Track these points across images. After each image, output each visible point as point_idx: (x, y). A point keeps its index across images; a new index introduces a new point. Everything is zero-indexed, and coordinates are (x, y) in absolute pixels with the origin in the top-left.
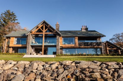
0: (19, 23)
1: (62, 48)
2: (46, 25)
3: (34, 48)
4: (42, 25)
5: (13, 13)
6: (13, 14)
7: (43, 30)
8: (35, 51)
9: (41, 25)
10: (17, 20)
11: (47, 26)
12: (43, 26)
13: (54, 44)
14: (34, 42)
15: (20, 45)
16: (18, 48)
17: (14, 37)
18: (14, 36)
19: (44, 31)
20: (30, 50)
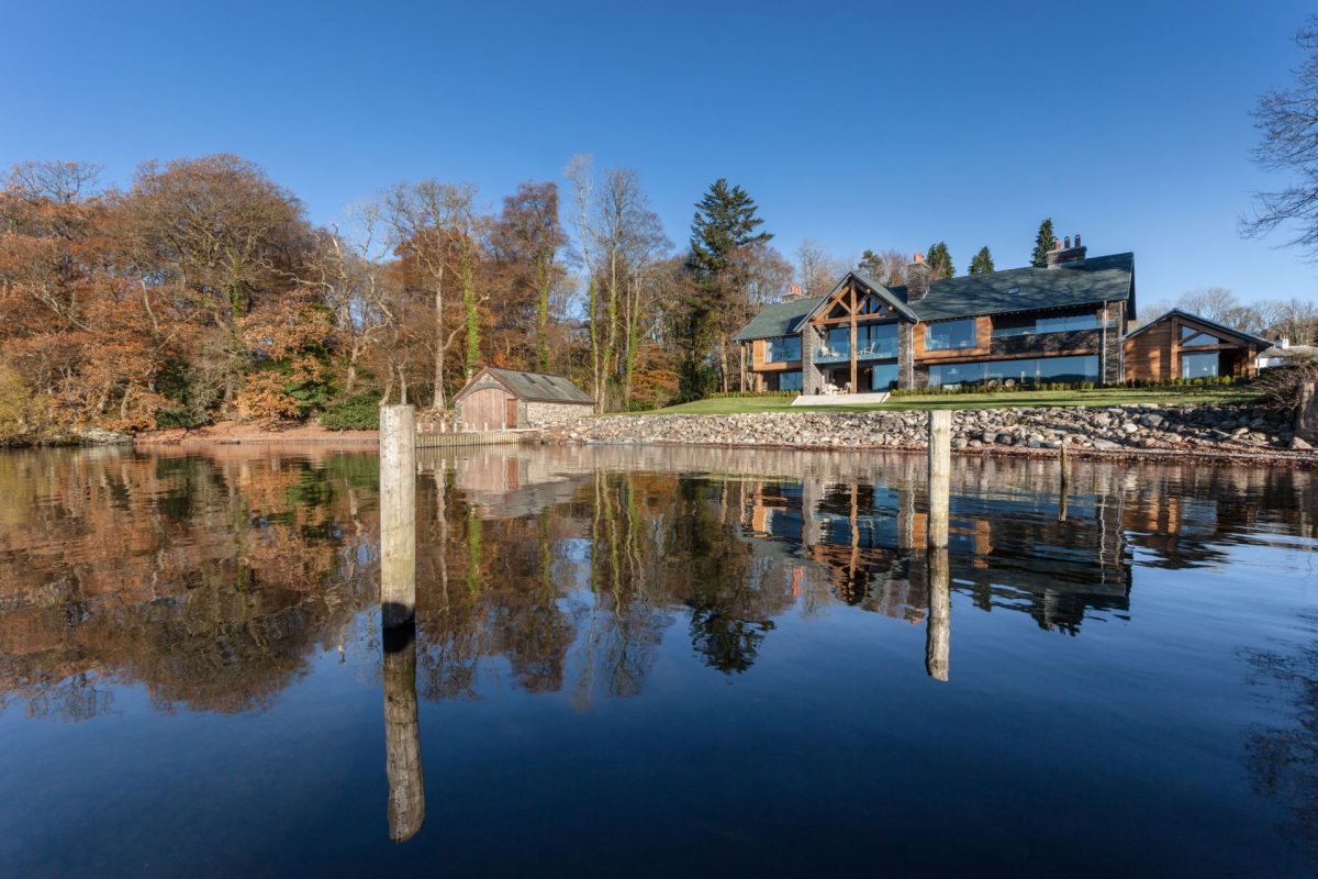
0: (770, 237)
1: (922, 367)
2: (858, 285)
3: (827, 372)
4: (847, 289)
5: (740, 191)
6: (740, 199)
7: (850, 307)
8: (834, 381)
9: (844, 287)
10: (759, 221)
11: (862, 288)
12: (849, 293)
13: (889, 355)
14: (825, 350)
15: (783, 365)
16: (778, 372)
17: (761, 339)
18: (762, 334)
19: (854, 309)
20: (814, 378)
